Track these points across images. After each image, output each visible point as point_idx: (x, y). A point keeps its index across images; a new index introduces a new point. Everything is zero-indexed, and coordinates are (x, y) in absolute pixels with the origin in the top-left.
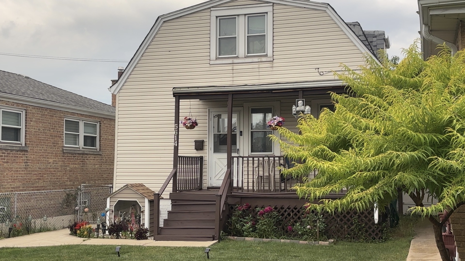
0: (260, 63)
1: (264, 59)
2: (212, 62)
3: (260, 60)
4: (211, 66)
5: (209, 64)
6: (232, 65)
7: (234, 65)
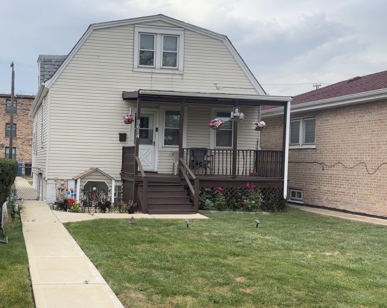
0: (173, 75)
1: (177, 72)
2: (135, 70)
3: (173, 73)
4: (134, 73)
5: (132, 71)
6: (151, 74)
7: (153, 74)
